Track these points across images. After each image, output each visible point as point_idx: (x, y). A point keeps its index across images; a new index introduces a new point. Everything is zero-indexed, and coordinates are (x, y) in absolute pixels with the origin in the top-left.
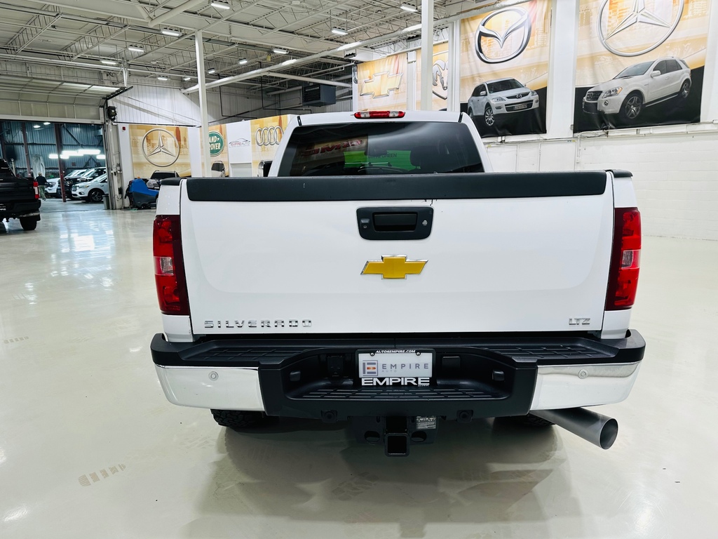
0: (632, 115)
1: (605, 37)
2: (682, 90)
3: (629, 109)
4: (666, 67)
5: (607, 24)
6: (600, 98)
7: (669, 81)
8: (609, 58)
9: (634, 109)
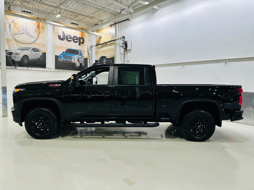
0: (25, 63)
1: (12, 34)
2: (40, 58)
3: (24, 61)
4: (35, 50)
5: (13, 30)
6: (12, 55)
7: (36, 54)
8: (15, 42)
9: (26, 61)
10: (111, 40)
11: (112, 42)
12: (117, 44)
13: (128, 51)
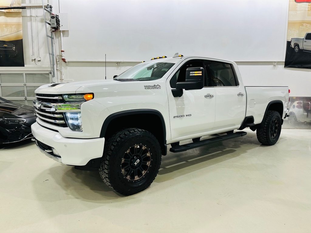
10: (9, 6)
11: (12, 10)
12: (27, 16)
13: (62, 34)
